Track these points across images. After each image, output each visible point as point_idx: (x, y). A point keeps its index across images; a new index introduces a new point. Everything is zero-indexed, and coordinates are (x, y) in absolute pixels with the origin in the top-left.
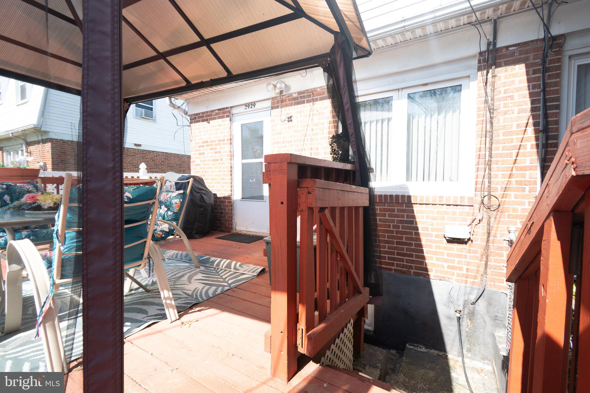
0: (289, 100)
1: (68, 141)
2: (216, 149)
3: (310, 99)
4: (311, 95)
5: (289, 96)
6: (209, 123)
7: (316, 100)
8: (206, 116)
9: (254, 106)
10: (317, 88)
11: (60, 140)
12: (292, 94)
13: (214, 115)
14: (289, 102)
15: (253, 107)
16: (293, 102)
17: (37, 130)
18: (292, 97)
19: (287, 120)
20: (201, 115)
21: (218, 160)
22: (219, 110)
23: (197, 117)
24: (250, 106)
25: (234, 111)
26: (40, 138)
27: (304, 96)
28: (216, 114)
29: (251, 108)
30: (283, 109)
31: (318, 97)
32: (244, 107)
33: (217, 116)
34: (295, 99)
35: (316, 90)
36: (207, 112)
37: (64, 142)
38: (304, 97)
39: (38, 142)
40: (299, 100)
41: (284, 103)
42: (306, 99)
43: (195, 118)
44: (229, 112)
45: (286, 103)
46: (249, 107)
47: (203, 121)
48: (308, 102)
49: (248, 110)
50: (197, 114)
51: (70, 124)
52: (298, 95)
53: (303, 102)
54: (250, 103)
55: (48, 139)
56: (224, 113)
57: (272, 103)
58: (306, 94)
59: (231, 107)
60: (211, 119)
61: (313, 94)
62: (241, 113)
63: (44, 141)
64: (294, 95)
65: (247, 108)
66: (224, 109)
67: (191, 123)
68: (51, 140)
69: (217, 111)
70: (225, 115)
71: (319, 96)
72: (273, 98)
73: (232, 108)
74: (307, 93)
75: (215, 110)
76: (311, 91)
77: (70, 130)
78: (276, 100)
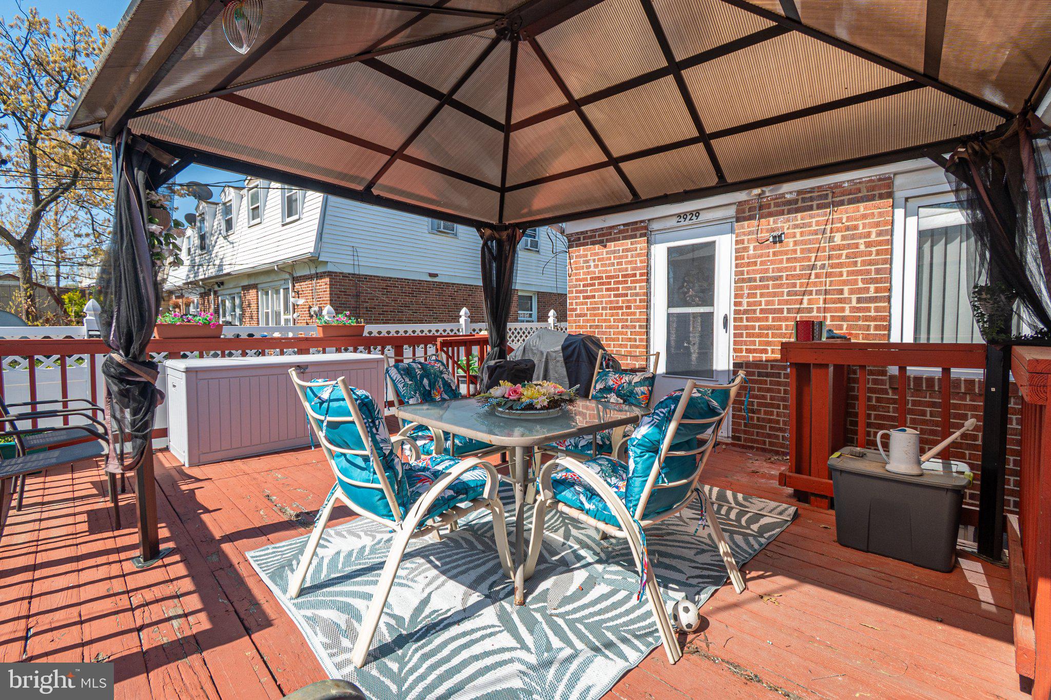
0: (776, 205)
1: (349, 274)
2: (618, 289)
3: (826, 201)
4: (827, 195)
5: (776, 199)
6: (605, 246)
7: (842, 203)
8: (600, 235)
9: (697, 217)
10: (844, 182)
11: (340, 273)
12: (784, 194)
13: (615, 234)
14: (776, 209)
15: (694, 217)
16: (786, 208)
17: (313, 260)
18: (783, 200)
19: (771, 239)
20: (589, 234)
21: (621, 308)
22: (624, 225)
23: (582, 237)
24: (689, 217)
25: (655, 226)
26: (313, 272)
27: (811, 197)
28: (620, 232)
29: (690, 219)
30: (762, 220)
31: (846, 198)
32: (676, 219)
33: (621, 235)
34: (789, 202)
35: (840, 186)
36: (602, 228)
37: (345, 276)
38: (811, 199)
39: (310, 277)
40: (800, 204)
41: (764, 211)
42: (815, 203)
43: (579, 239)
44: (646, 228)
45: (770, 210)
46: (685, 219)
47: (593, 243)
48: (819, 207)
49: (683, 223)
50: (582, 233)
51: (351, 249)
52: (797, 195)
53: (811, 208)
54: (688, 212)
55: (324, 273)
56: (637, 229)
57: (737, 212)
58: (816, 194)
59: (649, 220)
60: (608, 241)
61: (833, 193)
62: (669, 229)
63: (319, 276)
64: (788, 196)
65: (682, 220)
66: (636, 223)
67: (570, 246)
68: (329, 274)
69: (622, 227)
70: (638, 233)
71: (848, 197)
72: (739, 202)
73: (651, 222)
74: (818, 192)
75: (619, 225)
76: (829, 188)
77: (352, 258)
78: (748, 207)
